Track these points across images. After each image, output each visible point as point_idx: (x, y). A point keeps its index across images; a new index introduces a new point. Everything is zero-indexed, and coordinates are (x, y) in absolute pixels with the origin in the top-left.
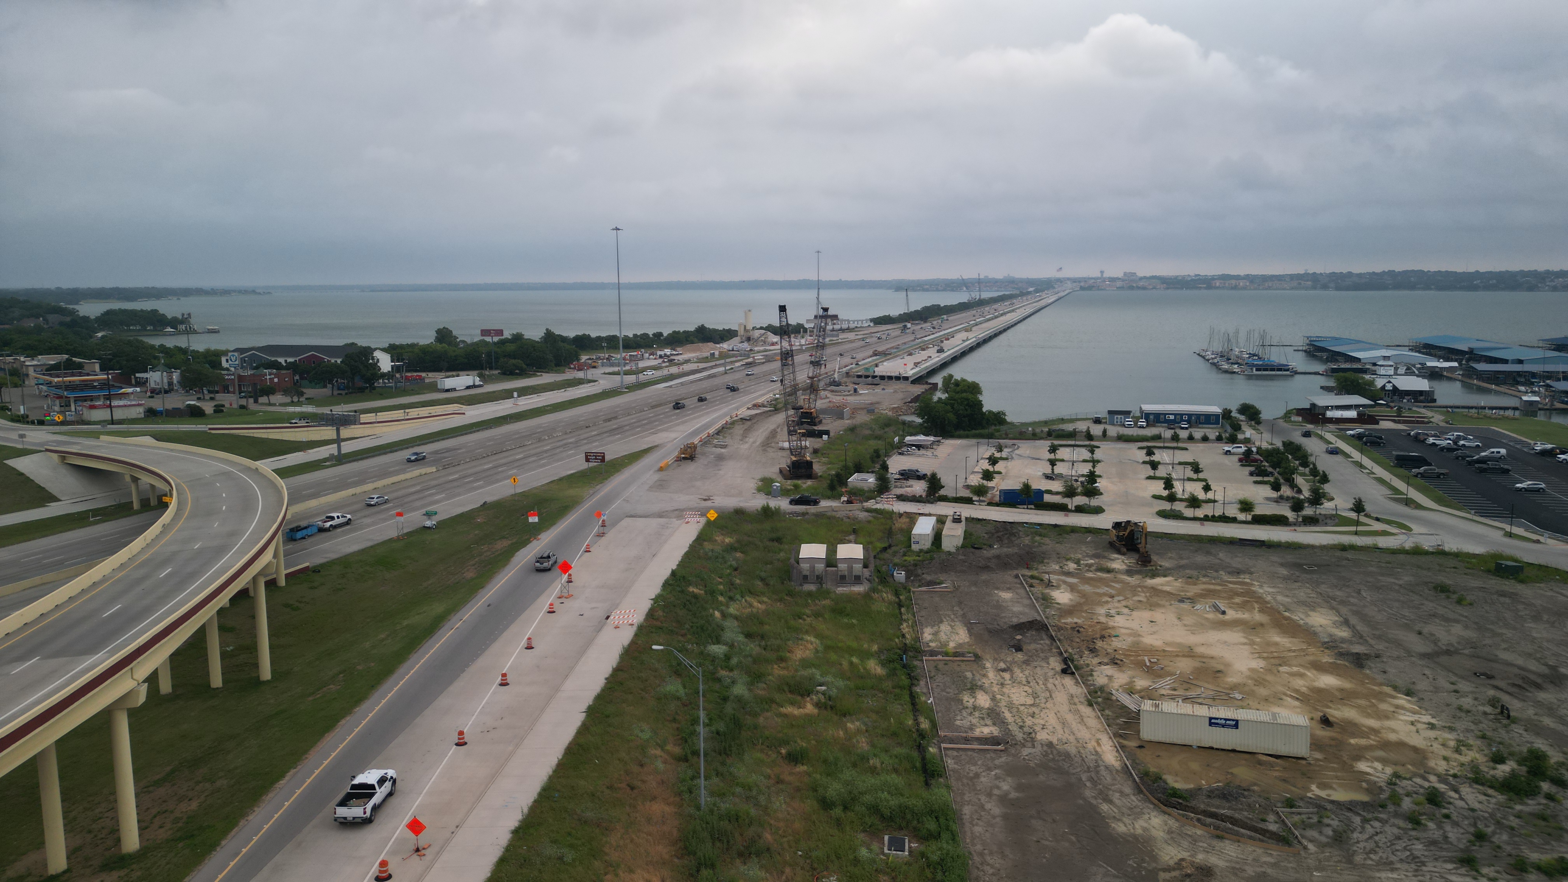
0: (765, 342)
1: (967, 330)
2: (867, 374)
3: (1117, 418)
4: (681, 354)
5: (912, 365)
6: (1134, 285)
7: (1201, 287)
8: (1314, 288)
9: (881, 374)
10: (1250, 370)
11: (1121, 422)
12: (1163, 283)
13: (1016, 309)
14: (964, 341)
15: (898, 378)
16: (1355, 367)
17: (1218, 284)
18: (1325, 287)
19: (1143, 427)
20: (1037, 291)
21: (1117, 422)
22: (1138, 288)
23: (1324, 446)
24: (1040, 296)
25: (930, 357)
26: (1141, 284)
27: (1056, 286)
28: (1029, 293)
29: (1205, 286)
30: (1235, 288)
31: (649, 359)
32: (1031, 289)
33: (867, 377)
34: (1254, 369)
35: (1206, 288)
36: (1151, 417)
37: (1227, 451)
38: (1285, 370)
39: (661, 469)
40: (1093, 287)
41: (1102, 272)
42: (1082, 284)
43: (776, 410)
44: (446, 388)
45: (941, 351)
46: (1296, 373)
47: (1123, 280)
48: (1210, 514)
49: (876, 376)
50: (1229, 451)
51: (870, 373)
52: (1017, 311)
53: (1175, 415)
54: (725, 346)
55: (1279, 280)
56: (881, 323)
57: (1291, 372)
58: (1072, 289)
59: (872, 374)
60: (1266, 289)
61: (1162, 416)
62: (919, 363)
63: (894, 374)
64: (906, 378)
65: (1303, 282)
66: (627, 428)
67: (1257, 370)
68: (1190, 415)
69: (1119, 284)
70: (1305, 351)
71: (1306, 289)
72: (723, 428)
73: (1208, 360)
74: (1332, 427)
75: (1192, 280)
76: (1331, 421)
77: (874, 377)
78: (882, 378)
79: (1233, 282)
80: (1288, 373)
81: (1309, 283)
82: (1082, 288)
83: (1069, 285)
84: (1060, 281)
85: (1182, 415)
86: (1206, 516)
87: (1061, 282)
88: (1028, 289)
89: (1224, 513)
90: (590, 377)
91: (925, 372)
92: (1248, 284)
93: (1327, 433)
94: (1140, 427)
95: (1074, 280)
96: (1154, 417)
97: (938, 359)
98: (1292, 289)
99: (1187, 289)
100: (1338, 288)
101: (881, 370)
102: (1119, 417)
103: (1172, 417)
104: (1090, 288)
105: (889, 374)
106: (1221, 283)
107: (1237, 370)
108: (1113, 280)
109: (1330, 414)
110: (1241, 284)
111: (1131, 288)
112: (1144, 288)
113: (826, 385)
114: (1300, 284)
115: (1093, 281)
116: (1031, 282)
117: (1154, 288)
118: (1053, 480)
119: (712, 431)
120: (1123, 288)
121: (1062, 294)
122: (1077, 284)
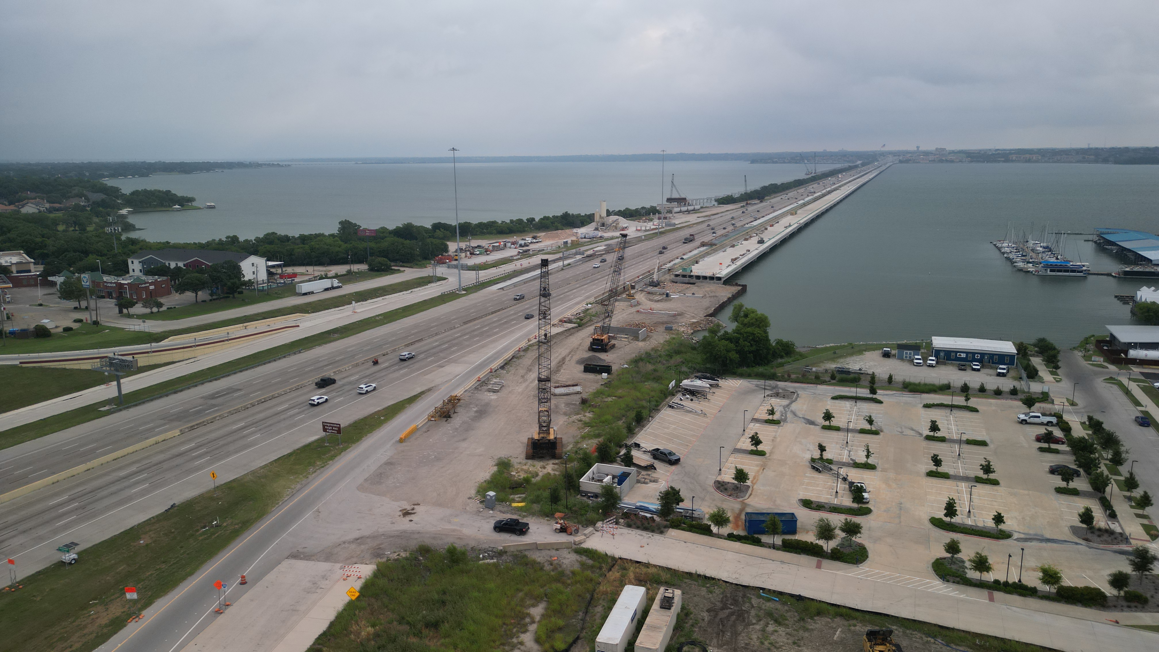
0: (616, 228)
1: (793, 212)
2: (684, 273)
3: (906, 353)
4: (540, 242)
5: (729, 262)
6: (944, 159)
7: (999, 161)
8: (1096, 161)
9: (697, 274)
10: (1044, 271)
11: (910, 357)
12: (967, 157)
13: (840, 187)
14: (786, 227)
15: (712, 278)
16: (1147, 270)
17: (1014, 158)
18: (1105, 161)
19: (932, 366)
20: (863, 165)
21: (906, 357)
22: (947, 161)
23: (1135, 412)
24: (866, 170)
25: (749, 251)
26: (950, 157)
27: (880, 159)
28: (856, 167)
29: (1003, 159)
30: (1029, 161)
31: (510, 248)
33: (684, 276)
34: (1049, 270)
35: (1004, 162)
36: (942, 354)
37: (1023, 420)
38: (1078, 272)
39: (401, 441)
40: (910, 160)
41: (918, 147)
42: (901, 158)
43: (579, 326)
44: (303, 292)
45: (761, 242)
46: (1088, 273)
47: (935, 155)
48: (1002, 579)
49: (692, 276)
50: (1025, 420)
51: (687, 273)
52: (842, 188)
53: (967, 353)
54: (582, 231)
55: (1067, 154)
56: (723, 203)
57: (1085, 274)
58: (893, 162)
59: (689, 274)
60: (1055, 162)
61: (953, 354)
62: (736, 259)
63: (709, 274)
64: (719, 279)
65: (1086, 156)
66: (422, 356)
67: (1051, 271)
68: (983, 354)
69: (931, 158)
70: (1095, 242)
71: (1089, 162)
72: (513, 357)
73: (1003, 253)
74: (1136, 370)
75: (993, 154)
76: (1135, 362)
77: (691, 276)
78: (698, 277)
79: (1028, 156)
80: (1081, 274)
81: (1093, 157)
82: (901, 162)
83: (889, 159)
84: (883, 154)
85: (974, 354)
86: (996, 582)
87: (884, 156)
88: (856, 161)
89: (1020, 581)
90: (439, 274)
91: (740, 268)
92: (1040, 158)
93: (1131, 383)
94: (929, 366)
95: (896, 154)
96: (945, 355)
97: (756, 252)
98: (1078, 162)
99: (987, 162)
100: (1117, 162)
101: (697, 270)
102: (908, 352)
103: (963, 355)
104: (907, 161)
105: (704, 275)
106: (1017, 157)
107: (1031, 270)
108: (926, 153)
109: (1133, 353)
110: (1034, 158)
111: (941, 161)
112: (952, 161)
113: (646, 284)
114: (1084, 158)
115: (910, 155)
116: (859, 155)
117: (960, 161)
118: (820, 472)
119: (495, 365)
120: (933, 161)
121: (883, 168)
122: (897, 157)
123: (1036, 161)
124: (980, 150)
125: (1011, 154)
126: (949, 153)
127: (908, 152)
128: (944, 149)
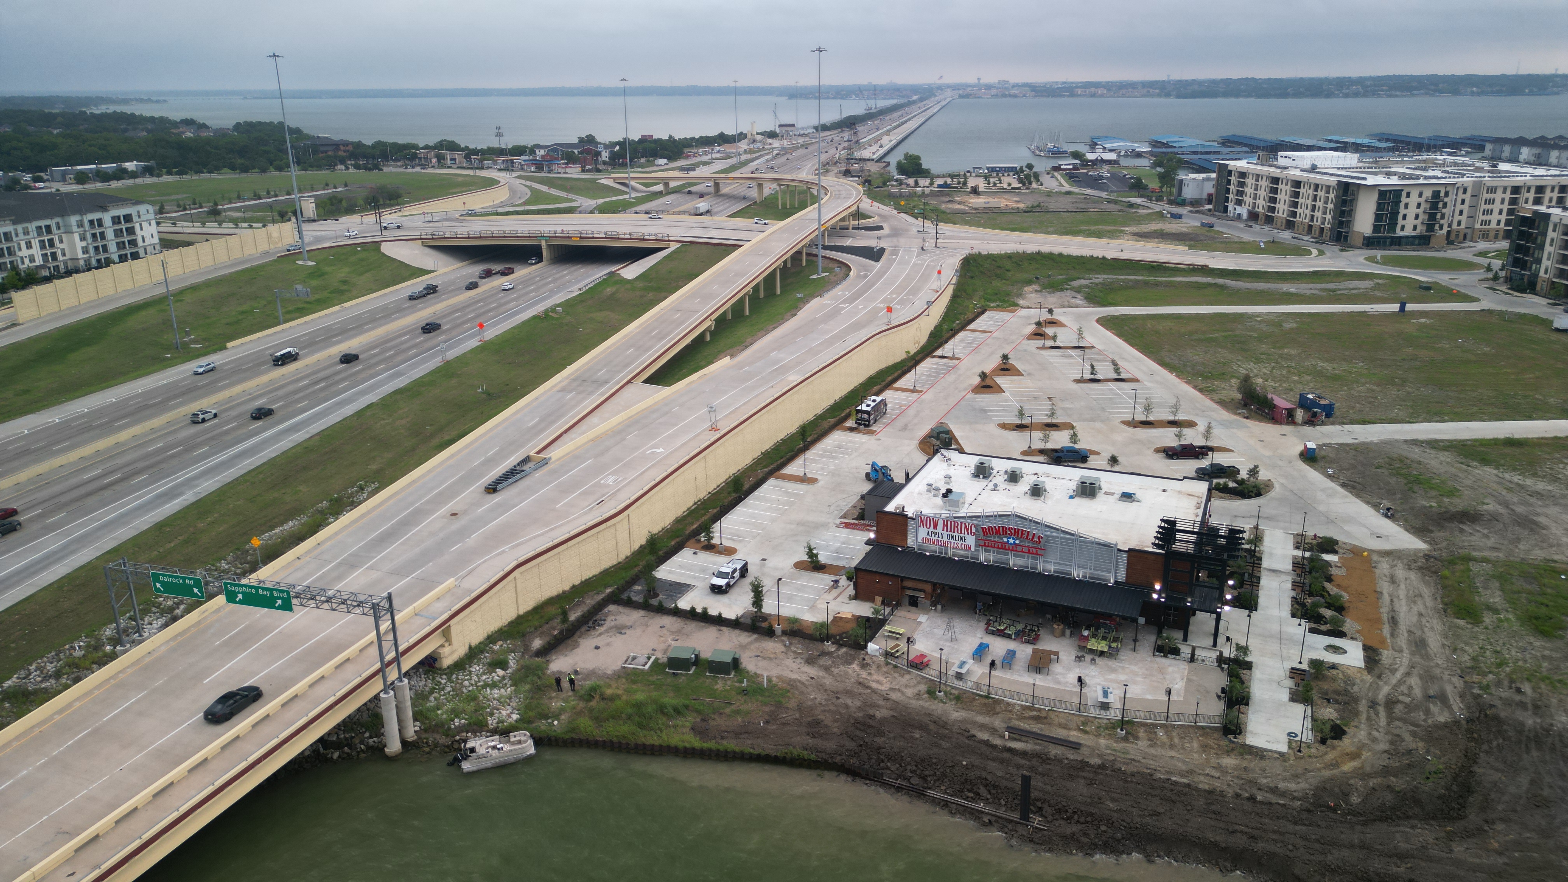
6: (1007, 93)
7: (1064, 95)
12: (1032, 91)
17: (1079, 92)
18: (1168, 95)
20: (921, 100)
22: (1010, 96)
24: (924, 105)
26: (1013, 92)
27: (938, 94)
28: (914, 102)
29: (1068, 93)
30: (1094, 95)
32: (915, 98)
35: (1068, 96)
40: (971, 95)
41: (979, 79)
42: (961, 92)
47: (998, 88)
53: (999, 168)
55: (1133, 88)
58: (954, 96)
60: (1119, 97)
61: (994, 169)
65: (1151, 90)
68: (1005, 168)
69: (994, 92)
75: (1058, 88)
79: (1093, 90)
81: (1157, 91)
82: (961, 97)
83: (949, 93)
84: (940, 88)
85: (1002, 168)
87: (942, 90)
88: (911, 97)
95: (954, 87)
98: (1142, 96)
99: (1052, 96)
100: (1178, 96)
104: (967, 96)
106: (1082, 91)
108: (989, 87)
111: (1004, 96)
112: (1015, 96)
115: (970, 88)
116: (915, 89)
117: (1024, 96)
120: (996, 96)
121: (944, 103)
122: (956, 92)
123: (1102, 96)
124: (1046, 83)
125: (1077, 87)
126: (1013, 87)
127: (967, 86)
128: (1007, 82)
